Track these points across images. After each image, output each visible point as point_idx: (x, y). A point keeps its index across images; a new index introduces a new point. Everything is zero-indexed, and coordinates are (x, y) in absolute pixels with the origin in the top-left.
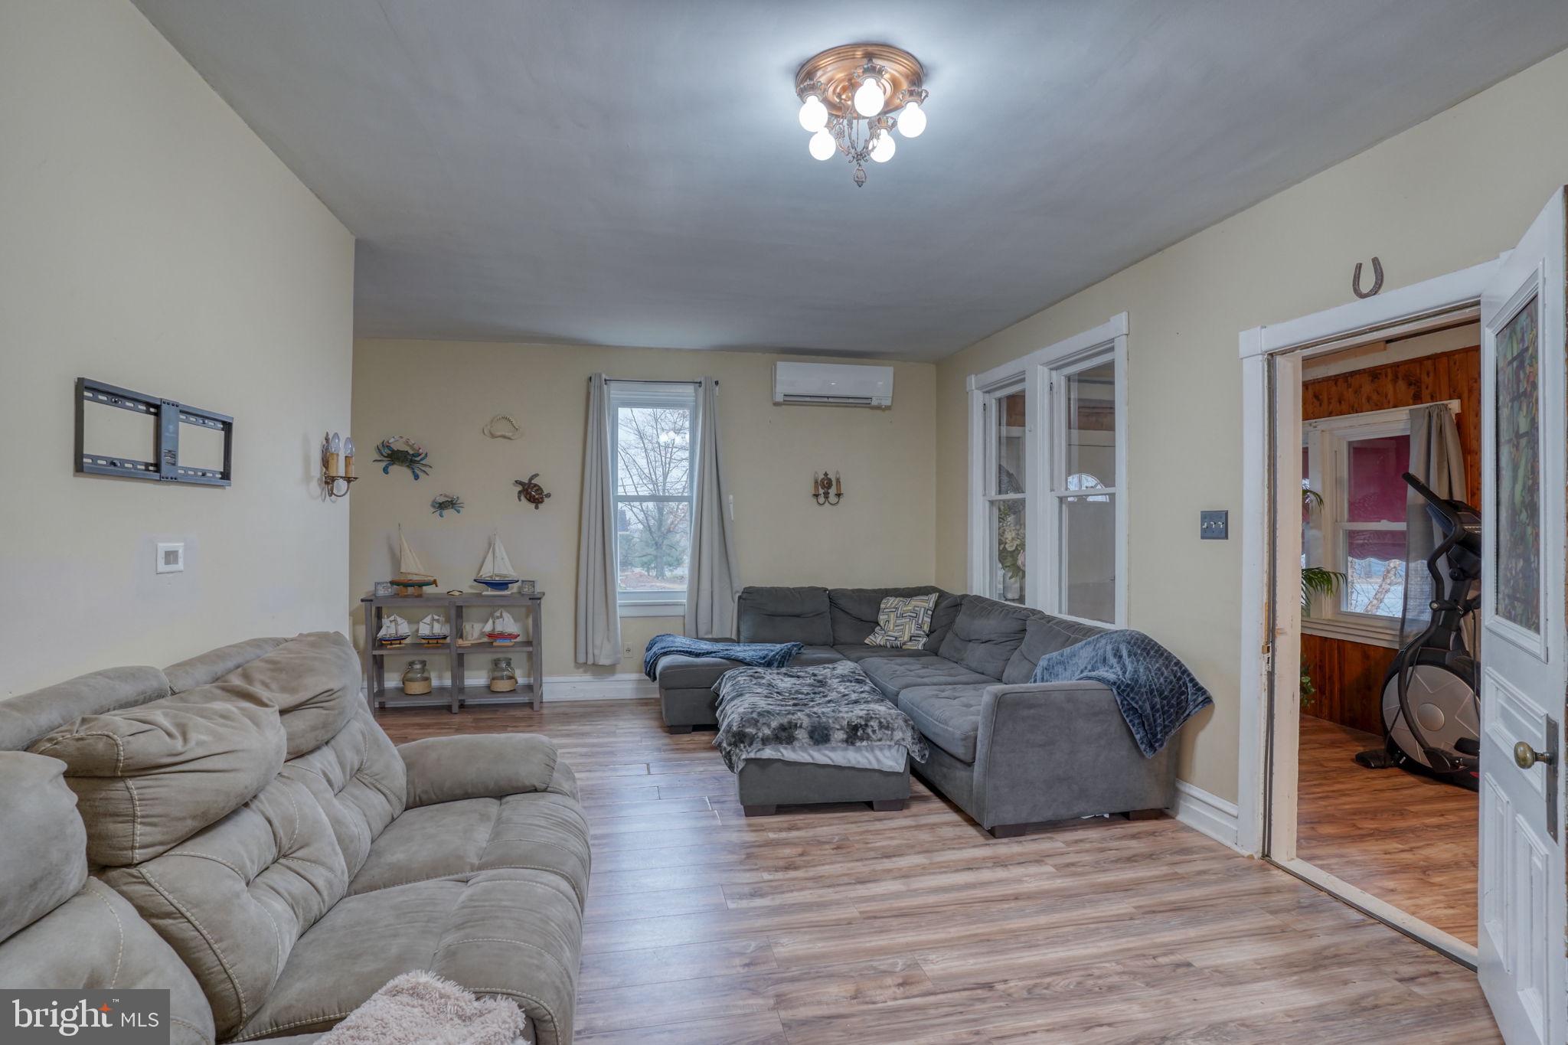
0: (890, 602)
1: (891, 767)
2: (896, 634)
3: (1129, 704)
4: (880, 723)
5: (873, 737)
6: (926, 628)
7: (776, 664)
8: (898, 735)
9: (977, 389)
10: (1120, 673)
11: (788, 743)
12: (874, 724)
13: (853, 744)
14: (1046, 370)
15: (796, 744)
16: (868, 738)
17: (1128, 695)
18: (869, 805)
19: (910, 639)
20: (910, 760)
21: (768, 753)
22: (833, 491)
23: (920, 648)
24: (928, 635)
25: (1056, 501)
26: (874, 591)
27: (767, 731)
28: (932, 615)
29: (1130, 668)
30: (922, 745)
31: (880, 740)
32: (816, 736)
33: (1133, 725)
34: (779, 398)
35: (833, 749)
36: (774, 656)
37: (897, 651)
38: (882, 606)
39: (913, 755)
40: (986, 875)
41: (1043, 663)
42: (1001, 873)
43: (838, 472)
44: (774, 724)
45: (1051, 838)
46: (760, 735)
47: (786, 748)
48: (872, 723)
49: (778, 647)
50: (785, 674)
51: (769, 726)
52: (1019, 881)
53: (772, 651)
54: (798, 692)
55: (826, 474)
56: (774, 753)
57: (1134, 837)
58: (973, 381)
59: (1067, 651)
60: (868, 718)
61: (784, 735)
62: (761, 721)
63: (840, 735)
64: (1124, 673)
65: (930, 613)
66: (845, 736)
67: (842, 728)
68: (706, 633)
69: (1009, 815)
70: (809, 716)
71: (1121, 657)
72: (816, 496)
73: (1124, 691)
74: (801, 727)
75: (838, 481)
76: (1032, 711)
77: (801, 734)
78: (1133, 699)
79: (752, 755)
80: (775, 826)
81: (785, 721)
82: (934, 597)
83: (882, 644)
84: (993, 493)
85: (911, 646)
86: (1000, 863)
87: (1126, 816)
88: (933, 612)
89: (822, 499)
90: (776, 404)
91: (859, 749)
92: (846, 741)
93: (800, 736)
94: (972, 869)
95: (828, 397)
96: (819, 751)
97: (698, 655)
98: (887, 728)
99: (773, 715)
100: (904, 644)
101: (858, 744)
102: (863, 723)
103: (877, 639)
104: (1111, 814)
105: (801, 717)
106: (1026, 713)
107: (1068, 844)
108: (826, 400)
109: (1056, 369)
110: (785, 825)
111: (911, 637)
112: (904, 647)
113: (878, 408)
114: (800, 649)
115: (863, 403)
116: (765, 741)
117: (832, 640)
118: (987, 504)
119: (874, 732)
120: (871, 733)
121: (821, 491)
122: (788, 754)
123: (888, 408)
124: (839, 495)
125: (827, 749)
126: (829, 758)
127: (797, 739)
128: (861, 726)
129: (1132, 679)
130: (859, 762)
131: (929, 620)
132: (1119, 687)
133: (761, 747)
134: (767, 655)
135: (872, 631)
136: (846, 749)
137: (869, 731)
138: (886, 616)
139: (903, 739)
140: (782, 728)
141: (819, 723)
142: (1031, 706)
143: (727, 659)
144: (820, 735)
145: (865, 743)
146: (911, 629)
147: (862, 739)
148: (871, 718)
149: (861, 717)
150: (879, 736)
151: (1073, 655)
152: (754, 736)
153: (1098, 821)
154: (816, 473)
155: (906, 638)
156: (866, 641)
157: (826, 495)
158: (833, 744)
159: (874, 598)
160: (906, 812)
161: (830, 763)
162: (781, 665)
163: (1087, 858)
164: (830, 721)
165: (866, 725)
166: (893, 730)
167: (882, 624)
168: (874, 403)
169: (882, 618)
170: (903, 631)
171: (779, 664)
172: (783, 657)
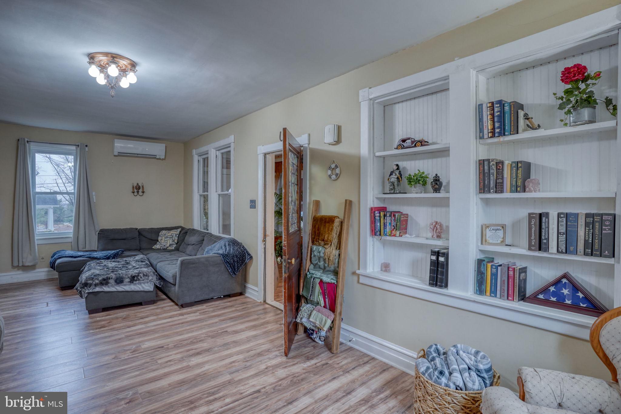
0: (164, 232)
1: (148, 289)
2: (165, 244)
3: (226, 260)
4: (144, 274)
5: (141, 279)
6: (176, 241)
7: (111, 258)
8: (150, 278)
9: (196, 154)
10: (224, 251)
11: (106, 285)
12: (141, 275)
13: (132, 283)
14: (215, 151)
15: (109, 285)
16: (139, 280)
17: (226, 258)
18: (140, 304)
19: (170, 246)
20: (156, 287)
21: (97, 289)
22: (141, 190)
23: (173, 248)
24: (177, 244)
25: (218, 195)
26: (158, 229)
27: (97, 281)
28: (178, 237)
29: (228, 249)
30: (160, 281)
31: (144, 280)
32: (118, 281)
33: (228, 267)
34: (116, 154)
35: (125, 285)
36: (111, 255)
37: (165, 250)
38: (160, 234)
39: (156, 284)
40: (176, 318)
41: (206, 250)
42: (181, 317)
43: (142, 183)
44: (100, 279)
45: (202, 306)
46: (94, 283)
47: (105, 287)
48: (140, 275)
49: (113, 251)
50: (113, 261)
51: (98, 279)
52: (186, 318)
53: (110, 253)
54: (116, 267)
55: (138, 184)
56: (100, 289)
57: (229, 302)
58: (194, 151)
59: (213, 245)
60: (139, 273)
61: (104, 282)
62: (95, 278)
63: (128, 280)
64: (226, 251)
65: (178, 236)
66: (129, 280)
67: (128, 277)
68: (83, 248)
69: (188, 300)
70: (115, 274)
71: (226, 246)
72: (133, 192)
73: (224, 256)
74: (112, 278)
75: (143, 187)
76: (194, 265)
77: (112, 281)
78: (227, 259)
79: (91, 291)
80: (101, 315)
81: (105, 277)
82: (179, 230)
83: (159, 248)
84: (201, 192)
85: (170, 248)
86: (182, 315)
87: (229, 296)
88: (179, 235)
89: (136, 194)
90: (115, 156)
91: (135, 284)
92: (130, 282)
93: (111, 282)
95: (138, 154)
96: (119, 286)
97: (75, 257)
98: (146, 276)
99: (100, 275)
100: (168, 247)
101: (135, 282)
102: (137, 275)
103: (157, 246)
104: (224, 296)
105: (113, 275)
106: (192, 266)
107: (207, 306)
108: (137, 155)
109: (218, 150)
110: (105, 315)
111: (170, 245)
112: (168, 249)
113: (160, 159)
114: (123, 252)
115: (153, 157)
116: (96, 285)
117: (139, 248)
118: (199, 196)
119: (141, 278)
120: (140, 278)
121: (135, 191)
122: (106, 289)
123: (163, 159)
124: (143, 192)
125: (122, 285)
126: (124, 289)
127: (110, 283)
128: (136, 276)
129: (227, 253)
130: (135, 289)
131: (177, 238)
132: (223, 255)
133: (94, 287)
134: (107, 255)
135: (156, 244)
136: (129, 285)
137: (139, 277)
138: (161, 238)
139: (152, 279)
140: (104, 280)
141: (119, 276)
142: (193, 264)
143: (89, 258)
144: (119, 281)
145: (137, 282)
146: (170, 242)
147: (136, 281)
148: (140, 273)
149: (136, 273)
150: (143, 279)
151: (214, 246)
152: (91, 284)
153: (219, 298)
154: (133, 183)
155: (168, 245)
156: (153, 248)
157: (138, 192)
158: (125, 283)
159: (157, 231)
160: (155, 304)
161: (124, 290)
162: (114, 258)
163: (211, 309)
164: (124, 275)
165: (138, 276)
166: (148, 276)
167: (159, 240)
168: (158, 157)
169: (160, 238)
170: (167, 243)
171: (113, 258)
172: (114, 255)
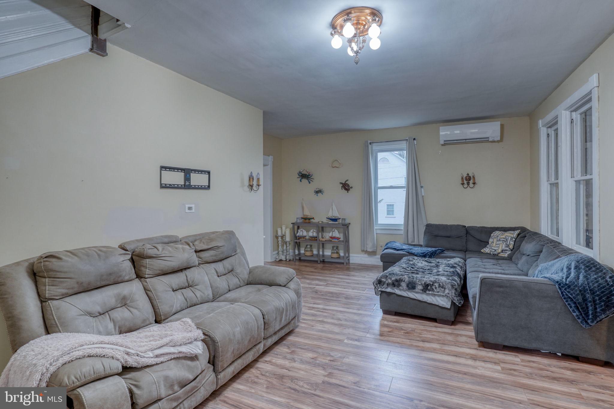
0: (497, 233)
1: (443, 305)
2: (496, 248)
3: (567, 295)
4: (440, 285)
5: (435, 290)
6: (511, 247)
7: (427, 257)
8: (447, 291)
9: (543, 126)
10: (565, 278)
11: (397, 287)
12: (437, 285)
13: (425, 292)
14: (568, 113)
15: (401, 288)
16: (433, 290)
17: (565, 289)
18: (434, 320)
19: (502, 252)
20: (453, 303)
21: (389, 290)
22: (471, 182)
23: (506, 256)
24: (512, 250)
26: (491, 228)
27: (390, 281)
28: (515, 241)
29: (572, 275)
30: (460, 298)
31: (438, 292)
32: (410, 286)
33: (571, 307)
34: (442, 142)
35: (417, 293)
36: (428, 253)
37: (495, 257)
38: (492, 235)
39: (454, 301)
40: (462, 361)
41: (540, 268)
42: (470, 362)
43: (473, 173)
44: (393, 279)
45: (515, 356)
46: (387, 282)
47: (397, 289)
48: (435, 284)
49: (434, 249)
50: (426, 261)
51: (391, 279)
52: (476, 368)
53: (428, 251)
54: (421, 268)
55: (468, 174)
56: (392, 290)
57: (572, 370)
58: (540, 122)
59: (550, 263)
60: (435, 282)
61: (396, 283)
62: (389, 277)
63: (420, 287)
64: (567, 277)
65: (514, 239)
66: (422, 288)
67: (422, 284)
68: (412, 242)
70: (409, 277)
71: (570, 269)
72: (463, 184)
73: (563, 287)
74: (404, 281)
75: (474, 177)
77: (404, 285)
78: (569, 292)
79: (383, 290)
80: (391, 319)
81: (398, 278)
82: (517, 232)
83: (488, 252)
84: (553, 180)
85: (502, 255)
86: (474, 358)
87: (577, 359)
88: (516, 239)
89: (466, 186)
90: (442, 145)
91: (429, 294)
92: (423, 290)
93: (403, 285)
94: (457, 356)
95: (466, 140)
96: (410, 292)
97: (398, 250)
98: (442, 287)
99: (394, 275)
100: (499, 253)
101: (428, 292)
102: (431, 284)
103: (487, 250)
104: (562, 354)
105: (406, 278)
107: (523, 361)
108: (465, 141)
109: (575, 110)
110: (395, 320)
111: (502, 250)
112: (499, 255)
113: (493, 142)
114: (442, 251)
115: (485, 140)
116: (388, 285)
117: (465, 249)
118: (549, 186)
119: (436, 288)
120: (434, 289)
121: (465, 182)
122: (397, 291)
123: (498, 141)
124: (474, 183)
125: (414, 292)
126: (416, 296)
127: (401, 286)
128: (430, 285)
129: (570, 282)
130: (428, 300)
131: (513, 243)
132: (560, 284)
133: (387, 287)
134: (425, 252)
135: (485, 246)
136: (421, 293)
137: (434, 287)
138: (492, 240)
139: (448, 294)
140: (397, 281)
141: (412, 281)
143: (408, 252)
144: (411, 286)
145: (430, 292)
146: (503, 246)
147: (429, 290)
148: (436, 282)
149: (431, 281)
150: (438, 290)
151: (552, 265)
152: (384, 282)
153: (552, 355)
154: (462, 174)
155: (500, 251)
156: (482, 251)
157: (468, 184)
158: (416, 290)
159: (489, 231)
160: (453, 327)
161: (415, 298)
162: (430, 257)
163: (527, 370)
164: (417, 281)
165: (433, 285)
166: (445, 289)
167: (490, 243)
168: (491, 139)
169: (491, 240)
170: (499, 247)
172: (431, 254)
